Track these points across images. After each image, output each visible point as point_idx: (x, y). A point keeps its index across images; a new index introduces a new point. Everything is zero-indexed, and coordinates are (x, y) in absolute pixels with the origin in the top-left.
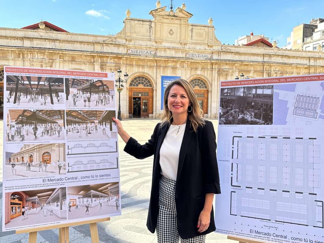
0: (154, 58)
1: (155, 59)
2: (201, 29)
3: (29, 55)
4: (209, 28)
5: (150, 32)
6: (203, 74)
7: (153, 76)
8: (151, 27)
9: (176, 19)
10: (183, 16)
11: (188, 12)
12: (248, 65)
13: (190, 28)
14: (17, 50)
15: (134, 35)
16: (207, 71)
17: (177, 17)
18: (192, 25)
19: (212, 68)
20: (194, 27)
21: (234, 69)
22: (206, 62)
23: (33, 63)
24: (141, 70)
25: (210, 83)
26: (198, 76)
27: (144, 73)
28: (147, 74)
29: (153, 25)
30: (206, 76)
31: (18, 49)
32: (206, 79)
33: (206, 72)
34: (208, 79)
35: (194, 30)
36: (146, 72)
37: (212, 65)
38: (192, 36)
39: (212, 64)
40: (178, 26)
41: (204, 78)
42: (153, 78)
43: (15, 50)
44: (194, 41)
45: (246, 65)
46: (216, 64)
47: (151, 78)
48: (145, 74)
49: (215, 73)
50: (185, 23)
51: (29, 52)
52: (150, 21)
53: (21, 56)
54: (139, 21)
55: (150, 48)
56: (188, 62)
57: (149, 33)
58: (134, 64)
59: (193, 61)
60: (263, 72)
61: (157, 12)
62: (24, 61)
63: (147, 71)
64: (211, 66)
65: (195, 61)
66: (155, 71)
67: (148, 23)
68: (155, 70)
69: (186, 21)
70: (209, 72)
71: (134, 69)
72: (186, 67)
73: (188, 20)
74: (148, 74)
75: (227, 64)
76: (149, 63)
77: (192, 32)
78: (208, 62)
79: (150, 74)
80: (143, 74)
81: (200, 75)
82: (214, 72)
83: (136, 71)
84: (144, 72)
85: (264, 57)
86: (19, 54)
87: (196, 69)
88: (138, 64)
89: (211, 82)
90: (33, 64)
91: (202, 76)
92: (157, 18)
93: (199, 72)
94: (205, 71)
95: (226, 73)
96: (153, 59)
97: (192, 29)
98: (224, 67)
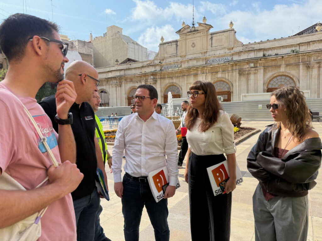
2: (220, 35)
8: (177, 45)
9: (197, 33)
10: (202, 28)
13: (210, 37)
15: (166, 55)
18: (212, 34)
19: (233, 70)
21: (258, 66)
22: (224, 65)
24: (171, 81)
29: (179, 43)
30: (227, 78)
33: (227, 74)
34: (228, 81)
36: (174, 82)
38: (212, 44)
40: (199, 38)
44: (214, 48)
46: (236, 65)
47: (178, 87)
52: (177, 41)
54: (168, 43)
55: (177, 62)
56: (208, 67)
57: (176, 51)
58: (166, 77)
61: (180, 32)
64: (232, 67)
65: (213, 66)
67: (175, 43)
68: (181, 79)
70: (230, 74)
71: (166, 81)
72: (207, 72)
76: (176, 75)
77: (212, 40)
79: (178, 83)
80: (172, 84)
81: (221, 78)
82: (234, 73)
83: (168, 83)
87: (217, 72)
88: (169, 77)
89: (232, 82)
93: (219, 75)
95: (247, 72)
97: (212, 38)
98: (245, 67)
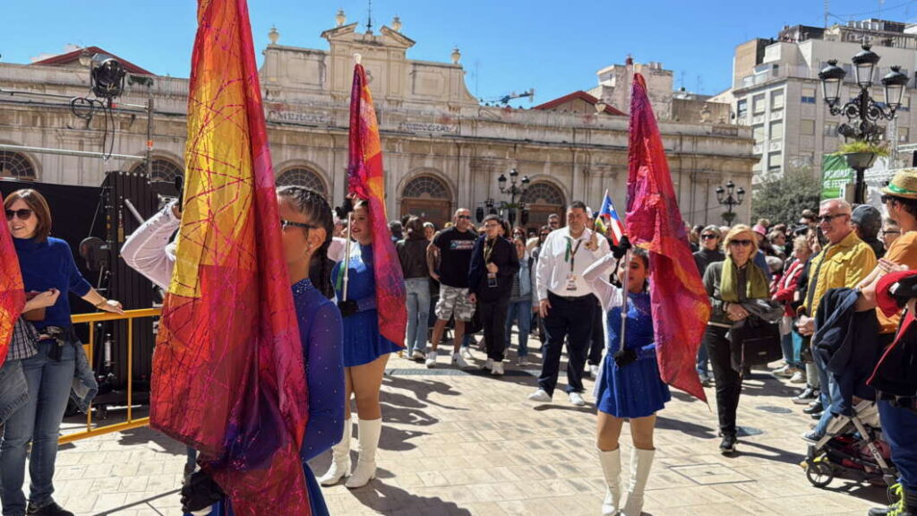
0: (328, 131)
1: (331, 132)
2: (433, 72)
3: (56, 119)
4: (452, 70)
5: (321, 76)
6: (439, 168)
7: (325, 169)
8: (322, 65)
9: (379, 50)
10: (393, 42)
11: (405, 37)
12: (538, 150)
13: (410, 69)
14: (30, 109)
15: (286, 83)
16: (448, 160)
17: (381, 45)
18: (415, 64)
19: (459, 156)
20: (418, 68)
21: (507, 157)
22: (443, 141)
23: (63, 138)
24: (299, 155)
25: (453, 186)
26: (427, 172)
27: (305, 161)
28: (312, 163)
29: (327, 60)
30: (445, 171)
31: (32, 107)
32: (445, 179)
33: (445, 163)
34: (448, 179)
35: (418, 74)
36: (310, 159)
37: (459, 148)
38: (414, 86)
39: (458, 146)
40: (384, 64)
41: (440, 175)
42: (325, 173)
43: (26, 109)
44: (419, 97)
45: (533, 150)
46: (467, 146)
47: (321, 174)
48: (308, 165)
49: (465, 166)
50: (397, 59)
51: (55, 115)
52: (321, 54)
53: (39, 123)
54: (296, 51)
55: (320, 109)
56: (404, 140)
57: (318, 80)
58: (284, 142)
59: (414, 139)
60: (573, 167)
61: (336, 34)
62: (44, 132)
63: (313, 157)
64: (457, 150)
65: (420, 139)
66: (330, 158)
67: (316, 57)
68: (330, 155)
69: (401, 54)
70: (452, 163)
71: (284, 152)
72: (401, 151)
73: (404, 53)
74: (316, 165)
75: (490, 147)
76: (317, 142)
77: (414, 77)
78: (450, 141)
79: (320, 164)
80: (304, 164)
81: (431, 169)
82: (462, 163)
83: (289, 158)
84: (305, 158)
85: (574, 132)
86: (35, 118)
87: (424, 156)
88: (294, 143)
89: (456, 183)
90: (62, 140)
91: (437, 170)
92: (337, 47)
93: (429, 163)
94: (442, 161)
95: (488, 166)
96: (326, 132)
97: (414, 71)
98: (484, 154)
